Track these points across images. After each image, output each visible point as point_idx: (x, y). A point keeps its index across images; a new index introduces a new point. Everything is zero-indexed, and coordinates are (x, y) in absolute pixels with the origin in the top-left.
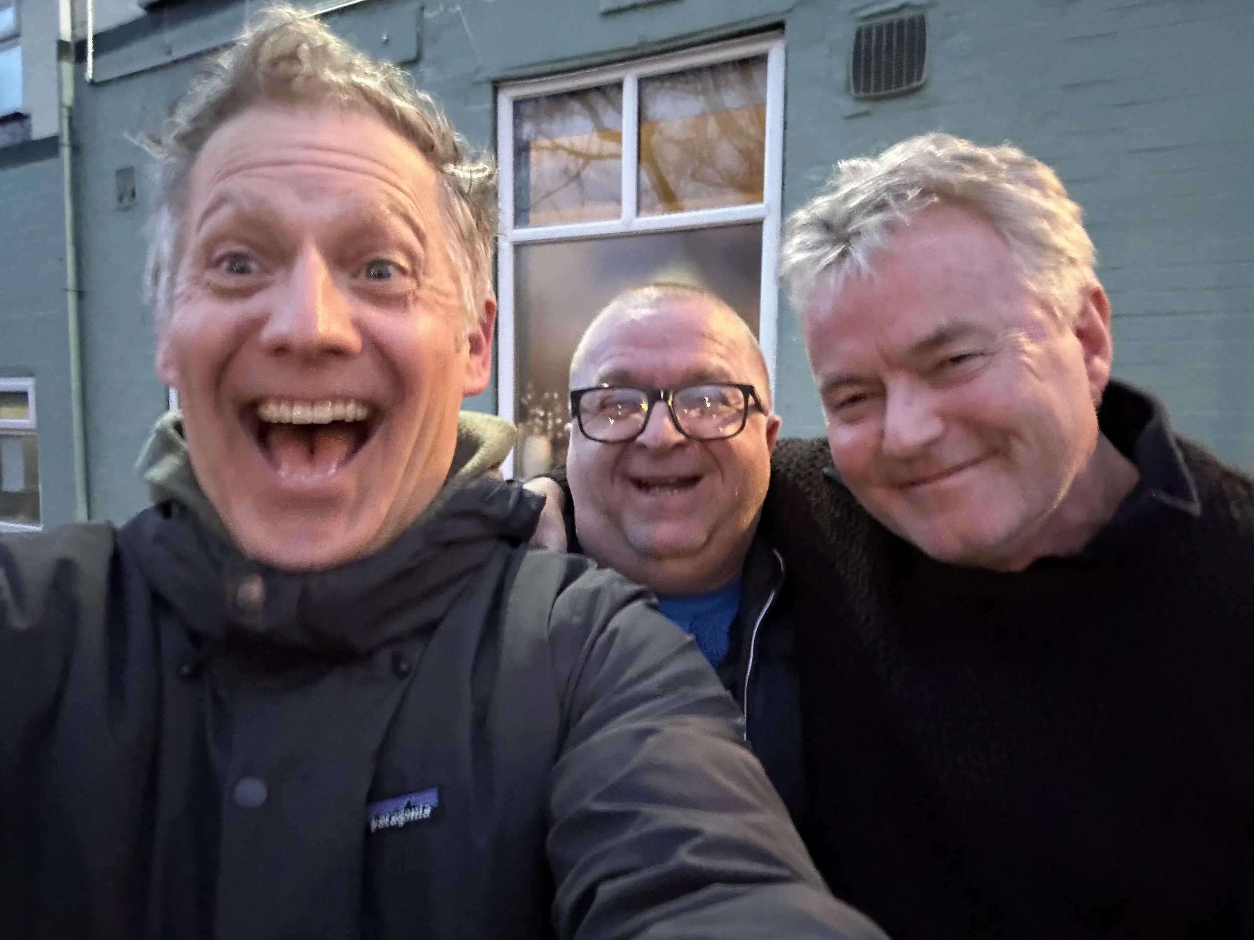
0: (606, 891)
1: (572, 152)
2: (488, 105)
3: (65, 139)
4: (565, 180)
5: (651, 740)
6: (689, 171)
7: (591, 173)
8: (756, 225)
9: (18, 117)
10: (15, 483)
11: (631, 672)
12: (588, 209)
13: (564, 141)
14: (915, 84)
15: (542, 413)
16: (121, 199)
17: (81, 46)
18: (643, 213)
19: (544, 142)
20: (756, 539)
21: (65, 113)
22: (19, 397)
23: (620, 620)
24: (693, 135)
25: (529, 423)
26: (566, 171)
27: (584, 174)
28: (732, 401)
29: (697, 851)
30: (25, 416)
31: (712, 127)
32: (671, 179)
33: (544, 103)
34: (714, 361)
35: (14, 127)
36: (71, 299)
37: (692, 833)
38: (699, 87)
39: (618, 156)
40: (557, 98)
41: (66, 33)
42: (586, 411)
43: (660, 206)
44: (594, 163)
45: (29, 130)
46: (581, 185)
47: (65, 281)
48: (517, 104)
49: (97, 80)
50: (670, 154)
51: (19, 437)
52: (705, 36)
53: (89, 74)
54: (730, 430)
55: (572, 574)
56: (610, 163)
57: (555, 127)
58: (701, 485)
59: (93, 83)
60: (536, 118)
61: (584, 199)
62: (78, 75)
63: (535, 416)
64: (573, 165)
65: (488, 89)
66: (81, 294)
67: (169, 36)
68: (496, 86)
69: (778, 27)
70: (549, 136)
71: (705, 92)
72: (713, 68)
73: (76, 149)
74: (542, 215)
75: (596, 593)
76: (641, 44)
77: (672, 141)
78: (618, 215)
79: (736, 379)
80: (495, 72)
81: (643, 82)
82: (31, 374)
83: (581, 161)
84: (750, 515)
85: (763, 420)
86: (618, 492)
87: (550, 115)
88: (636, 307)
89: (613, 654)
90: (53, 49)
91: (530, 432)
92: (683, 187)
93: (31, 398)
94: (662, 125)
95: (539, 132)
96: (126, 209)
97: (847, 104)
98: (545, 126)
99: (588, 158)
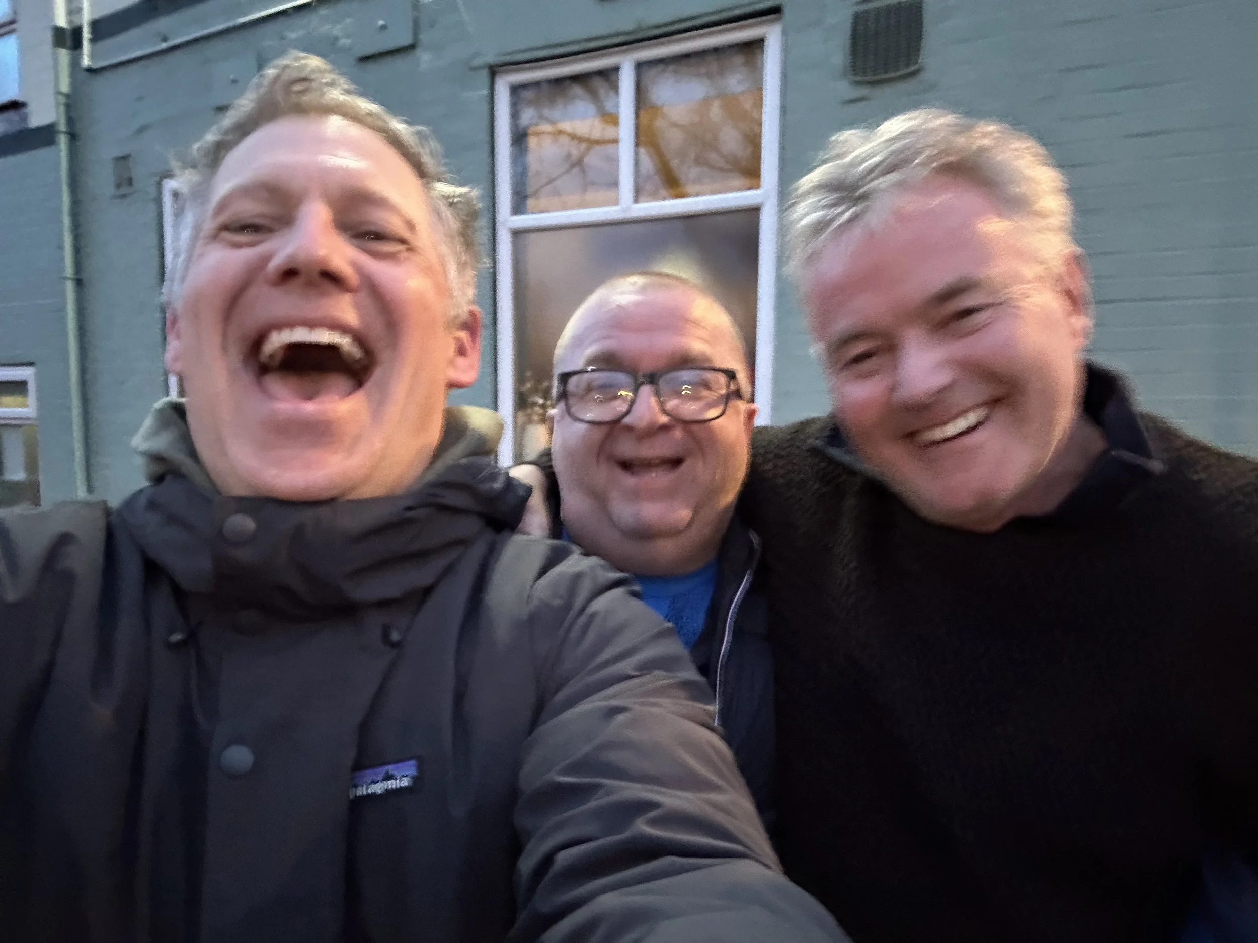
0: (564, 858)
1: (573, 137)
2: (485, 92)
3: (63, 127)
4: (567, 166)
5: (621, 718)
6: (693, 156)
7: (593, 159)
8: (754, 211)
9: (14, 105)
10: (16, 474)
11: (607, 654)
12: (590, 195)
13: (566, 126)
14: (913, 68)
15: (541, 401)
16: (118, 186)
17: (77, 32)
18: (641, 198)
19: (546, 127)
20: (732, 521)
21: (62, 99)
22: (18, 387)
23: (600, 604)
24: (697, 119)
25: (529, 411)
26: (569, 156)
27: (586, 160)
28: (714, 386)
29: (653, 822)
30: (24, 406)
31: (716, 111)
32: (674, 163)
33: (545, 87)
34: (697, 346)
35: (12, 115)
36: (70, 286)
37: (652, 805)
38: (703, 70)
39: (615, 141)
40: (558, 82)
41: (62, 21)
42: (574, 395)
43: (663, 192)
44: (598, 148)
45: (24, 118)
46: (583, 171)
47: (62, 269)
48: (515, 90)
49: (95, 66)
50: (673, 139)
51: (19, 426)
52: (706, 20)
53: (86, 62)
54: (712, 413)
55: (555, 558)
56: (610, 148)
57: (555, 112)
58: (684, 467)
59: (90, 70)
60: (536, 103)
61: (587, 184)
62: (75, 63)
63: (535, 404)
64: (575, 150)
65: (485, 74)
66: (79, 283)
67: (163, 23)
68: (494, 71)
69: (776, 10)
70: (553, 122)
71: (709, 76)
72: (716, 51)
73: (73, 136)
74: (543, 202)
75: (577, 577)
76: (639, 29)
77: (675, 125)
78: (616, 202)
79: (718, 364)
80: (491, 58)
81: (640, 67)
82: (31, 364)
83: (583, 146)
84: (729, 497)
85: (742, 406)
86: (603, 474)
87: (552, 101)
88: (623, 293)
89: (591, 636)
90: (49, 36)
91: (530, 421)
92: (688, 172)
93: (32, 387)
94: (666, 110)
95: (542, 117)
96: (124, 196)
97: (845, 89)
98: (546, 112)
99: (592, 143)
